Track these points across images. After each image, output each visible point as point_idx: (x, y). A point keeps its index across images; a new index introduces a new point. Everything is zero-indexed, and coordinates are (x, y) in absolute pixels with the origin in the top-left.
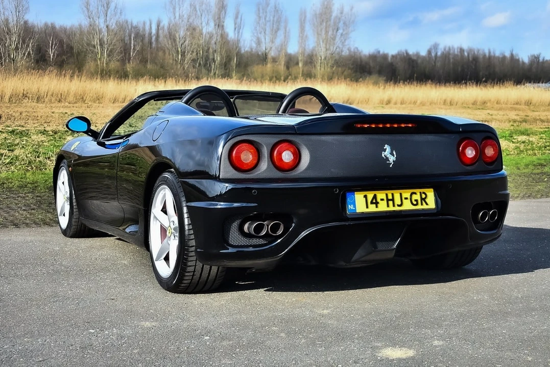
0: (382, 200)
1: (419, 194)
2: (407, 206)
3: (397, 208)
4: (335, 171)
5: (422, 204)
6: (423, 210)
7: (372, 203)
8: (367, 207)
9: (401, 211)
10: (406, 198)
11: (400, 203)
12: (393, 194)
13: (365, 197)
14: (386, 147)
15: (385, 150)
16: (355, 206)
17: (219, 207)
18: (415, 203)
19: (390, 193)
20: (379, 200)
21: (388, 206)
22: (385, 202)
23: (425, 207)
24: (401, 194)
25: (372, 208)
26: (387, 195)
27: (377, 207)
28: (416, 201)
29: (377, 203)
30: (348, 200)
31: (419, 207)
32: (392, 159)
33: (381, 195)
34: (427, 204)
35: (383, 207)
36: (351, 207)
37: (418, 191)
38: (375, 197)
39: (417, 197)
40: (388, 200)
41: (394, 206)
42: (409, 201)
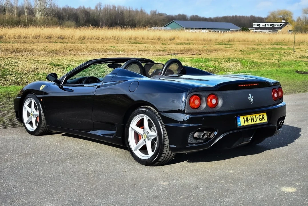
0: (250, 119)
1: (261, 115)
2: (258, 121)
3: (255, 123)
4: (232, 107)
5: (263, 120)
6: (264, 122)
7: (246, 121)
8: (245, 123)
9: (256, 124)
10: (258, 118)
11: (255, 120)
12: (253, 116)
13: (244, 118)
14: (250, 95)
15: (249, 96)
16: (240, 123)
17: (184, 126)
18: (260, 120)
19: (252, 116)
20: (248, 120)
21: (252, 122)
22: (251, 120)
23: (264, 121)
24: (256, 116)
25: (246, 124)
26: (251, 117)
27: (248, 122)
28: (261, 119)
29: (248, 121)
30: (238, 120)
31: (262, 121)
32: (252, 100)
33: (249, 117)
34: (264, 120)
35: (250, 123)
36: (239, 123)
37: (261, 114)
38: (247, 118)
39: (261, 117)
40: (252, 119)
41: (254, 122)
42: (258, 119)
